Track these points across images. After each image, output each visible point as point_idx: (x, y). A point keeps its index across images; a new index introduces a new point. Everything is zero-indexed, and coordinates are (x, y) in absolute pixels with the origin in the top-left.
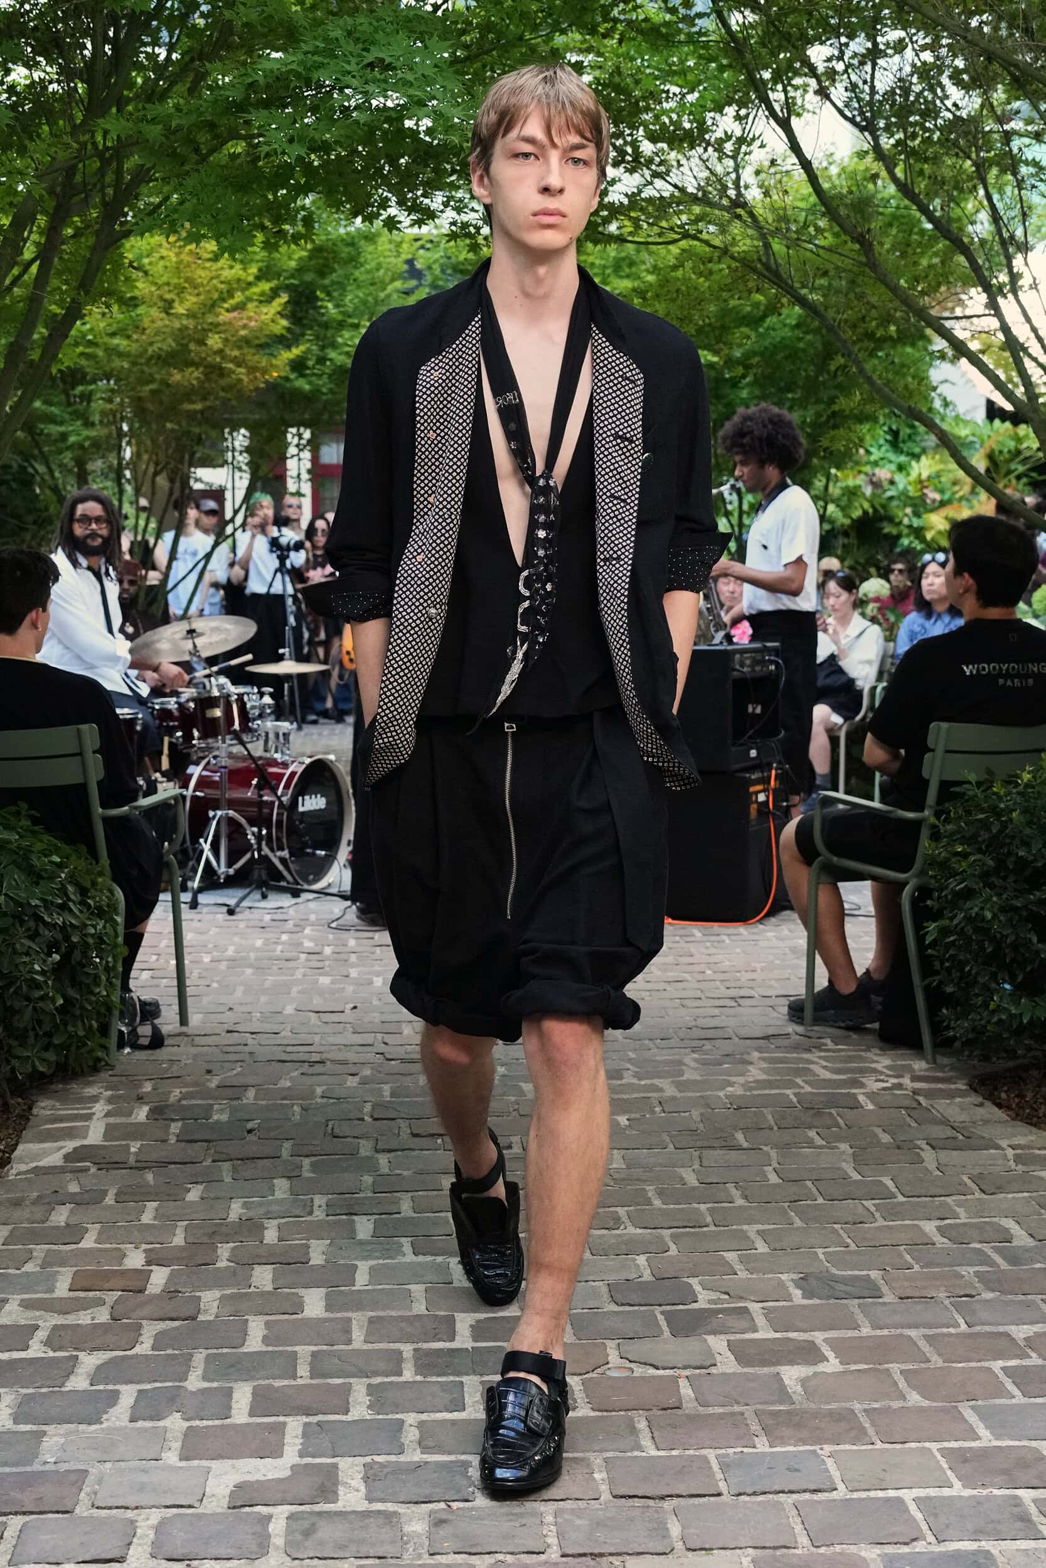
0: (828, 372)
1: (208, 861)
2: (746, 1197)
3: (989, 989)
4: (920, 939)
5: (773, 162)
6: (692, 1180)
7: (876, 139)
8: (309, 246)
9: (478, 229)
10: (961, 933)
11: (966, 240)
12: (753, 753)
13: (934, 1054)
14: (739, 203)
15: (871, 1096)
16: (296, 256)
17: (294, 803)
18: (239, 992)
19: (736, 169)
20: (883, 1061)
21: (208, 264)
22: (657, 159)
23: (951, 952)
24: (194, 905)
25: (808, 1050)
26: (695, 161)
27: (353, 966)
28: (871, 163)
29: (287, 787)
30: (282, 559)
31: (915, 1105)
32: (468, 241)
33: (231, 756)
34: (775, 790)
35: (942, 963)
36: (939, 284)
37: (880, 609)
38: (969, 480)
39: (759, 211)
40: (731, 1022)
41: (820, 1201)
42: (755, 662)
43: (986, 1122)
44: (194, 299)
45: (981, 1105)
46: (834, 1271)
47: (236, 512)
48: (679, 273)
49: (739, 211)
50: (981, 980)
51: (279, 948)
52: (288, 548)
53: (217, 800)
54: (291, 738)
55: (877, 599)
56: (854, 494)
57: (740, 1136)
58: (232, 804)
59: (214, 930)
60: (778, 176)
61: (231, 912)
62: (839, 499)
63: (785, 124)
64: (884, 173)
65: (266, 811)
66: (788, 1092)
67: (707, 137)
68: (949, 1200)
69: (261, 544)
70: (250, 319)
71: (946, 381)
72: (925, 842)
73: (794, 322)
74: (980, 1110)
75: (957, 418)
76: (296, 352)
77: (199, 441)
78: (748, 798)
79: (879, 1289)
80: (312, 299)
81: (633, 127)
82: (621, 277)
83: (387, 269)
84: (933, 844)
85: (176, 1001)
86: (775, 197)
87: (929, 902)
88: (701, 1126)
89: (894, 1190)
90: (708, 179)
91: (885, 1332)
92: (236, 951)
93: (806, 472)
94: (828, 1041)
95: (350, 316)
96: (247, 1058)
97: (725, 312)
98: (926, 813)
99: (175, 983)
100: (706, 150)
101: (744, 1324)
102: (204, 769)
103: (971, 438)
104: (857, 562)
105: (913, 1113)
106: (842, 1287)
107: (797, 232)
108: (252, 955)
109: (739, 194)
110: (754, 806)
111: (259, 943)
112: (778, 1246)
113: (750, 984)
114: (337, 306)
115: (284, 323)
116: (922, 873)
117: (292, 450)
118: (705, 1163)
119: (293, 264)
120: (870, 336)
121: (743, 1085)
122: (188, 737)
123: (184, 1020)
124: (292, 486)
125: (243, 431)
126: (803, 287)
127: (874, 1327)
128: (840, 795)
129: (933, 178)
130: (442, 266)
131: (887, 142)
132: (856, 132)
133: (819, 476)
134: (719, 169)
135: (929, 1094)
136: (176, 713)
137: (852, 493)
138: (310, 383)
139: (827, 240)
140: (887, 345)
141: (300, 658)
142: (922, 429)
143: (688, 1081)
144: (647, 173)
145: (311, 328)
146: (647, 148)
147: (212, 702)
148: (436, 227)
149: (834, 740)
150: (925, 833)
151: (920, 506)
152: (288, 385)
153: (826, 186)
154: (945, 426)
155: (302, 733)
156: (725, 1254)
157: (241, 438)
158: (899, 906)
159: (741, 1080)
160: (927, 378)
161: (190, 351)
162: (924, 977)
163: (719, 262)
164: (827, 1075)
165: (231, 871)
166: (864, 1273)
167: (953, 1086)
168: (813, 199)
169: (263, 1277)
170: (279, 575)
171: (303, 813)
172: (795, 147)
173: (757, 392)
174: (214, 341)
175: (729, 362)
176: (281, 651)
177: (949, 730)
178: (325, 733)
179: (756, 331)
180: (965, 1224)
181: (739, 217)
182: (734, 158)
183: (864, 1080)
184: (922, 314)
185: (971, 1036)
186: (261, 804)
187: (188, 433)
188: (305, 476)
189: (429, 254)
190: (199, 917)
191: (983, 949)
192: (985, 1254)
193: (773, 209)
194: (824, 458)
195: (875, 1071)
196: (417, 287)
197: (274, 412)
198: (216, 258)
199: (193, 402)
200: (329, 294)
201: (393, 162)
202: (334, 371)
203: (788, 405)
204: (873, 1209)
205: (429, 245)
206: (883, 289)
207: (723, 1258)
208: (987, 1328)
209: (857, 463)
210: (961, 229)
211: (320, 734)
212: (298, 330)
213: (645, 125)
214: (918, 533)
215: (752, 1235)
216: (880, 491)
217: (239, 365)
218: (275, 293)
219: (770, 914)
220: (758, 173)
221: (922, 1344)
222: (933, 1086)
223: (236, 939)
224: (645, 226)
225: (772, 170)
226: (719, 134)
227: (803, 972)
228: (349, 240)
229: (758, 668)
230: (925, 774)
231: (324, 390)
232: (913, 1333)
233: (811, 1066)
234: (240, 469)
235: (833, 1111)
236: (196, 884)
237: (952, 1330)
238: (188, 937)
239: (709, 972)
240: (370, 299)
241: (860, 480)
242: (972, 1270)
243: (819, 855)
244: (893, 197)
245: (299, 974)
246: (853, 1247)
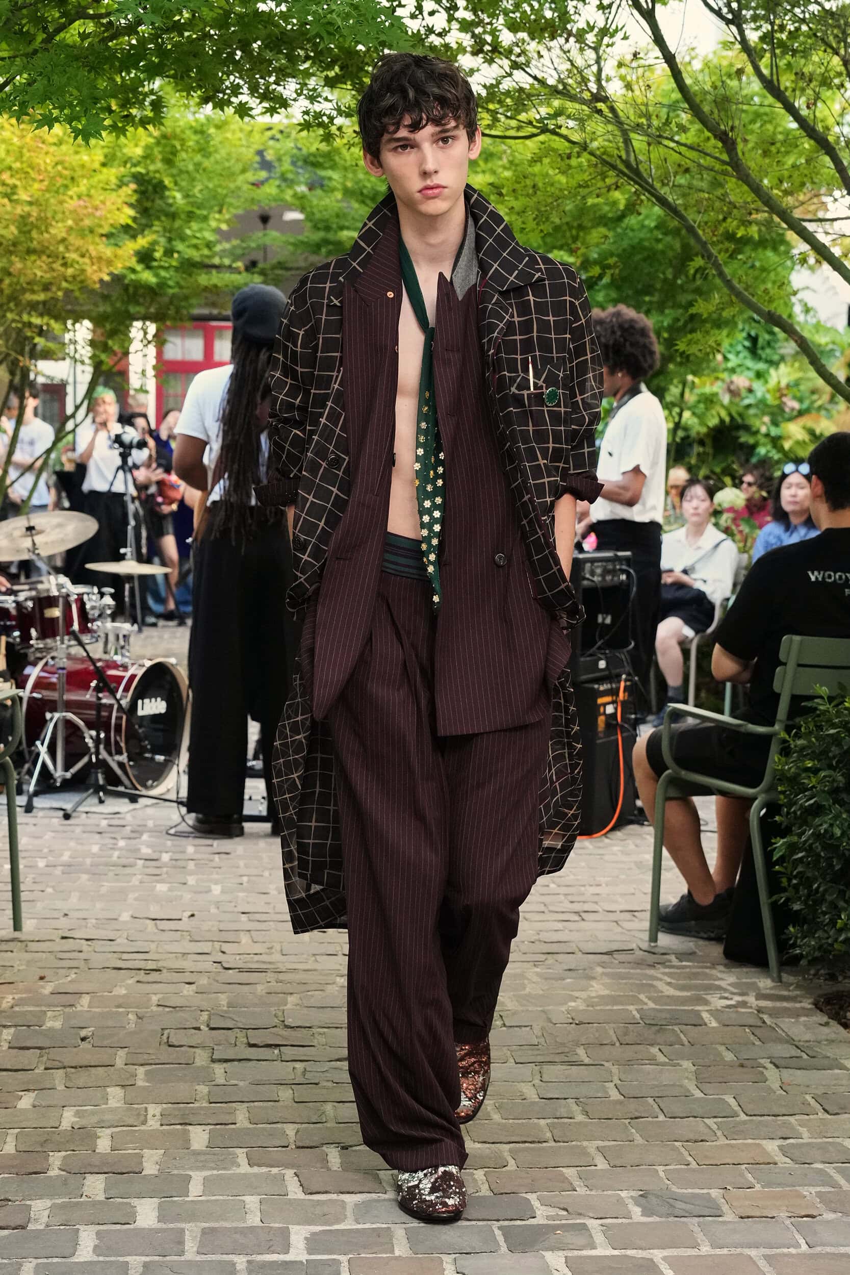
0: (687, 276)
1: (44, 765)
2: (587, 1114)
3: (836, 907)
4: (768, 855)
5: (635, 55)
6: (531, 1094)
7: (741, 32)
8: (156, 133)
9: (331, 119)
10: (810, 850)
11: (831, 139)
12: (602, 664)
13: (780, 972)
14: (600, 97)
15: (715, 1013)
16: (143, 144)
17: (133, 706)
18: (74, 899)
19: (598, 61)
20: (728, 978)
21: (52, 149)
22: (517, 50)
23: (800, 869)
24: (29, 808)
25: (652, 966)
26: (556, 51)
27: (191, 873)
28: (736, 58)
29: (126, 689)
30: (124, 456)
31: (760, 1024)
32: (321, 131)
33: (69, 657)
34: (624, 703)
35: (790, 880)
36: (803, 184)
37: (734, 520)
38: (828, 389)
39: (619, 106)
40: (574, 936)
41: (661, 1118)
42: (606, 572)
43: (831, 1042)
44: (36, 186)
45: (826, 1024)
46: (674, 1189)
47: (77, 408)
48: (537, 168)
49: (600, 105)
50: (829, 898)
51: (116, 854)
52: (131, 446)
53: (54, 702)
54: (132, 639)
55: (731, 509)
56: (712, 402)
57: (581, 1051)
58: (70, 706)
59: (49, 836)
60: (640, 70)
61: (67, 817)
62: (695, 406)
63: (649, 16)
64: (749, 69)
65: (104, 714)
66: (631, 1008)
67: (569, 27)
68: (792, 1119)
69: (103, 440)
70: (96, 208)
71: (808, 288)
72: (774, 757)
73: (653, 224)
74: (825, 1030)
75: (818, 327)
76: (142, 242)
77: (41, 332)
78: (594, 710)
79: (718, 1208)
80: (159, 188)
81: (493, 16)
82: (476, 172)
83: (238, 160)
84: (783, 759)
85: (10, 906)
86: (637, 92)
87: (777, 818)
88: (542, 1040)
89: (737, 1108)
90: (570, 71)
91: (725, 1251)
92: (70, 857)
93: (661, 377)
94: (673, 957)
95: (198, 208)
96: (82, 964)
97: (582, 210)
98: (777, 727)
99: (9, 887)
100: (567, 40)
101: (581, 1240)
102: (43, 670)
103: (830, 346)
104: (713, 472)
105: (757, 1031)
106: (683, 1206)
107: (658, 129)
108: (88, 861)
109: (600, 87)
110: (601, 720)
111: (95, 849)
112: (618, 1163)
113: (596, 898)
114: (186, 196)
115: (132, 212)
116: (771, 788)
117: (135, 346)
118: (545, 1078)
119: (139, 151)
120: (730, 237)
121: (585, 1000)
122: (26, 637)
123: (17, 926)
124: (135, 381)
125: (87, 323)
126: (663, 184)
127: (713, 1246)
128: (690, 708)
129: (800, 75)
130: (292, 156)
131: (753, 36)
132: (722, 24)
133: (675, 381)
134: (580, 62)
135: (774, 1013)
136: (14, 612)
137: (709, 400)
138: (157, 275)
139: (689, 138)
140: (748, 249)
141: (140, 559)
142: (781, 335)
143: (529, 995)
144: (506, 63)
145: (158, 219)
146: (507, 38)
147: (50, 601)
148: (287, 117)
149: (686, 653)
150: (774, 748)
151: (778, 414)
152: (133, 277)
153: (688, 81)
154: (806, 334)
155: (142, 636)
156: (564, 1170)
157: (83, 331)
158: (747, 821)
159: (583, 995)
160: (789, 282)
161: (31, 240)
162: (771, 893)
163: (579, 156)
164: (671, 992)
165: (68, 775)
166: (705, 1191)
167: (798, 1005)
168: (677, 95)
169: (95, 1186)
170: (121, 473)
171: (143, 717)
172: (659, 40)
173: (614, 294)
174: (58, 230)
175: (586, 264)
176: (122, 551)
177: (801, 642)
178: (166, 636)
179: (614, 229)
180: (808, 1144)
181: (599, 112)
182: (596, 49)
183: (708, 997)
184: (785, 215)
185: (817, 954)
186: (99, 707)
187: (30, 325)
188: (151, 373)
189: (278, 145)
190: (33, 821)
191: (831, 866)
192: (827, 1174)
193: (635, 104)
194: (681, 364)
195: (719, 988)
196: (267, 180)
197: (118, 305)
198: (60, 143)
199: (33, 292)
200: (176, 183)
201: (245, 47)
202: (182, 263)
203: (644, 308)
204: (715, 1127)
205: (278, 136)
206: (745, 188)
207: (562, 1174)
208: (829, 1249)
209: (715, 370)
210: (827, 128)
211: (161, 637)
212: (144, 221)
213: (506, 13)
214: (776, 441)
215: (592, 1151)
216: (737, 400)
217: (83, 256)
218: (121, 184)
219: (616, 828)
220: (620, 65)
221: (762, 1263)
222: (778, 1004)
223: (72, 844)
224: (502, 118)
225: (634, 64)
226: (582, 25)
227: (648, 888)
228: (199, 128)
229: (609, 578)
230: (776, 687)
231: (171, 283)
232: (753, 1253)
233: (655, 983)
234: (83, 362)
235: (676, 1028)
236: (32, 788)
237: (793, 1251)
238: (23, 842)
239: (552, 886)
240: (219, 190)
241: (717, 388)
242: (813, 1190)
243: (667, 769)
244: (757, 94)
245: (135, 881)
246: (694, 1165)
